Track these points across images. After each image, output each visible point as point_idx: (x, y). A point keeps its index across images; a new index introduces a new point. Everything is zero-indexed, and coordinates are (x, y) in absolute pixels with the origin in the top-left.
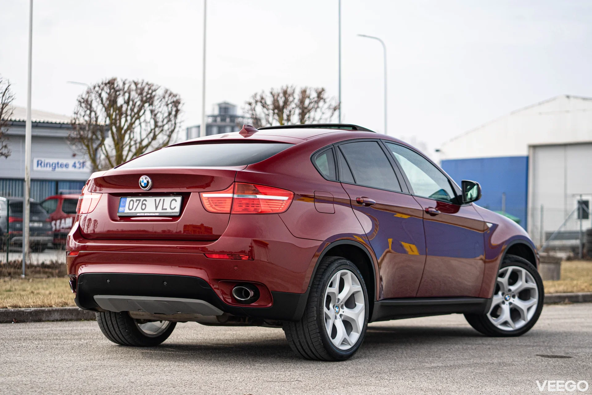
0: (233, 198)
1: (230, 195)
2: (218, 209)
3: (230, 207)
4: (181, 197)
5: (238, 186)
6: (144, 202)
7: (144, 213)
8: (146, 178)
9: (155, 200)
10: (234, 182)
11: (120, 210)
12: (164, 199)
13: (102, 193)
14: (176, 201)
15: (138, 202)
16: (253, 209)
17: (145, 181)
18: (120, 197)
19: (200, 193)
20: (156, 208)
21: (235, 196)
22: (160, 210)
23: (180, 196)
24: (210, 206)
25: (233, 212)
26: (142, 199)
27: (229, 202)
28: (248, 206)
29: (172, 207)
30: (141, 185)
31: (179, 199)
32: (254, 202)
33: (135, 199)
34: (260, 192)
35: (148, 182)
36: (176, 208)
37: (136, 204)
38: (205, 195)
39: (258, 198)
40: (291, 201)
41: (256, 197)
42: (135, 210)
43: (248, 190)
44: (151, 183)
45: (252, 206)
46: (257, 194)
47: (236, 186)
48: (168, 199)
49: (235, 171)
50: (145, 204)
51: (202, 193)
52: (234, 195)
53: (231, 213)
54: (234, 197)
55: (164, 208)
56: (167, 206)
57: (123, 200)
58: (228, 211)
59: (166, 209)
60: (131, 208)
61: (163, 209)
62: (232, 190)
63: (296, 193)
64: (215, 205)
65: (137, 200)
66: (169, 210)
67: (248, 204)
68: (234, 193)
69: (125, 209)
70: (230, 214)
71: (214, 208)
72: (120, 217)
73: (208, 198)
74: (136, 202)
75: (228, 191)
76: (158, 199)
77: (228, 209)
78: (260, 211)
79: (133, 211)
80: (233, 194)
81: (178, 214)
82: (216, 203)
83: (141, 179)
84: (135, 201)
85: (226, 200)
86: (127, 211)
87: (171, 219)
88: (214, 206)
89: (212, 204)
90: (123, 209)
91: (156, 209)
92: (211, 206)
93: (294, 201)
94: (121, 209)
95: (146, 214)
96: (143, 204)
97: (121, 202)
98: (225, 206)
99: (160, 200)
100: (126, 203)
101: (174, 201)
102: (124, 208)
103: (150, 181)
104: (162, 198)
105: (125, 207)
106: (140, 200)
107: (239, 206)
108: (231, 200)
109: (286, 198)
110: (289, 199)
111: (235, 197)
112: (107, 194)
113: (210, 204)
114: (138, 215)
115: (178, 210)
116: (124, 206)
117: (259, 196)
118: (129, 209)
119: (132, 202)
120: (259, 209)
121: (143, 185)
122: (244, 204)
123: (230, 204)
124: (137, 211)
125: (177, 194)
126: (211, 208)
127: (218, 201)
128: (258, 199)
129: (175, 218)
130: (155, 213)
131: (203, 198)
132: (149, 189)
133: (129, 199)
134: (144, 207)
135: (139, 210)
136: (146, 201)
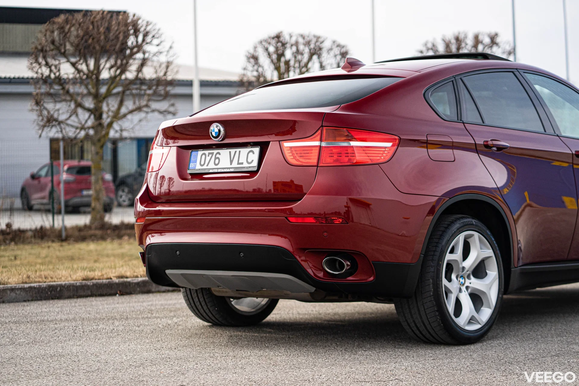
0: (320, 146)
1: (317, 143)
2: (304, 161)
3: (316, 157)
4: (260, 147)
5: (326, 132)
6: (218, 156)
7: (218, 169)
8: (217, 126)
9: (230, 152)
10: (322, 126)
11: (190, 166)
12: (240, 152)
13: (171, 147)
14: (253, 153)
15: (210, 155)
16: (346, 159)
17: (216, 130)
18: (191, 151)
19: (280, 142)
20: (231, 162)
21: (324, 144)
22: (235, 164)
23: (258, 147)
24: (292, 157)
25: (320, 165)
26: (215, 152)
27: (316, 152)
28: (340, 156)
29: (249, 161)
30: (213, 136)
31: (257, 150)
32: (347, 150)
33: (207, 152)
34: (354, 138)
35: (219, 131)
36: (254, 161)
37: (208, 159)
38: (287, 144)
39: (352, 145)
40: (396, 147)
41: (350, 144)
42: (207, 166)
43: (341, 136)
44: (223, 131)
45: (346, 156)
46: (350, 140)
47: (325, 131)
48: (244, 151)
49: (324, 113)
50: (218, 158)
51: (283, 142)
52: (322, 143)
53: (319, 166)
54: (322, 145)
55: (240, 162)
56: (243, 159)
57: (194, 153)
58: (315, 163)
59: (242, 163)
60: (202, 163)
61: (238, 163)
62: (319, 137)
63: (402, 138)
64: (300, 156)
65: (209, 154)
66: (246, 165)
67: (340, 153)
68: (321, 140)
69: (196, 164)
70: (316, 167)
71: (297, 160)
72: (191, 174)
73: (291, 148)
74: (208, 156)
75: (314, 138)
76: (233, 151)
77: (314, 161)
78: (355, 161)
79: (205, 167)
80: (320, 142)
81: (255, 169)
82: (301, 153)
83: (212, 128)
85: (312, 150)
86: (198, 167)
87: (249, 175)
88: (298, 158)
89: (296, 155)
90: (194, 165)
91: (231, 164)
92: (295, 158)
93: (399, 148)
94: (192, 165)
95: (219, 171)
96: (216, 158)
97: (192, 157)
98: (312, 158)
99: (236, 152)
100: (197, 158)
101: (251, 153)
102: (195, 164)
103: (222, 129)
104: (238, 150)
106: (213, 153)
107: (330, 156)
108: (318, 148)
109: (389, 144)
110: (392, 146)
111: (324, 146)
112: (176, 147)
113: (293, 155)
114: (211, 171)
115: (255, 164)
116: (195, 162)
117: (353, 143)
118: (202, 165)
119: (204, 156)
120: (354, 159)
121: (214, 135)
122: (336, 153)
123: (317, 154)
124: (209, 167)
125: (255, 144)
126: (294, 160)
127: (304, 150)
128: (352, 147)
129: (253, 174)
130: (229, 168)
131: (284, 148)
132: (221, 139)
133: (200, 153)
134: (217, 161)
135: (212, 165)
136: (220, 154)
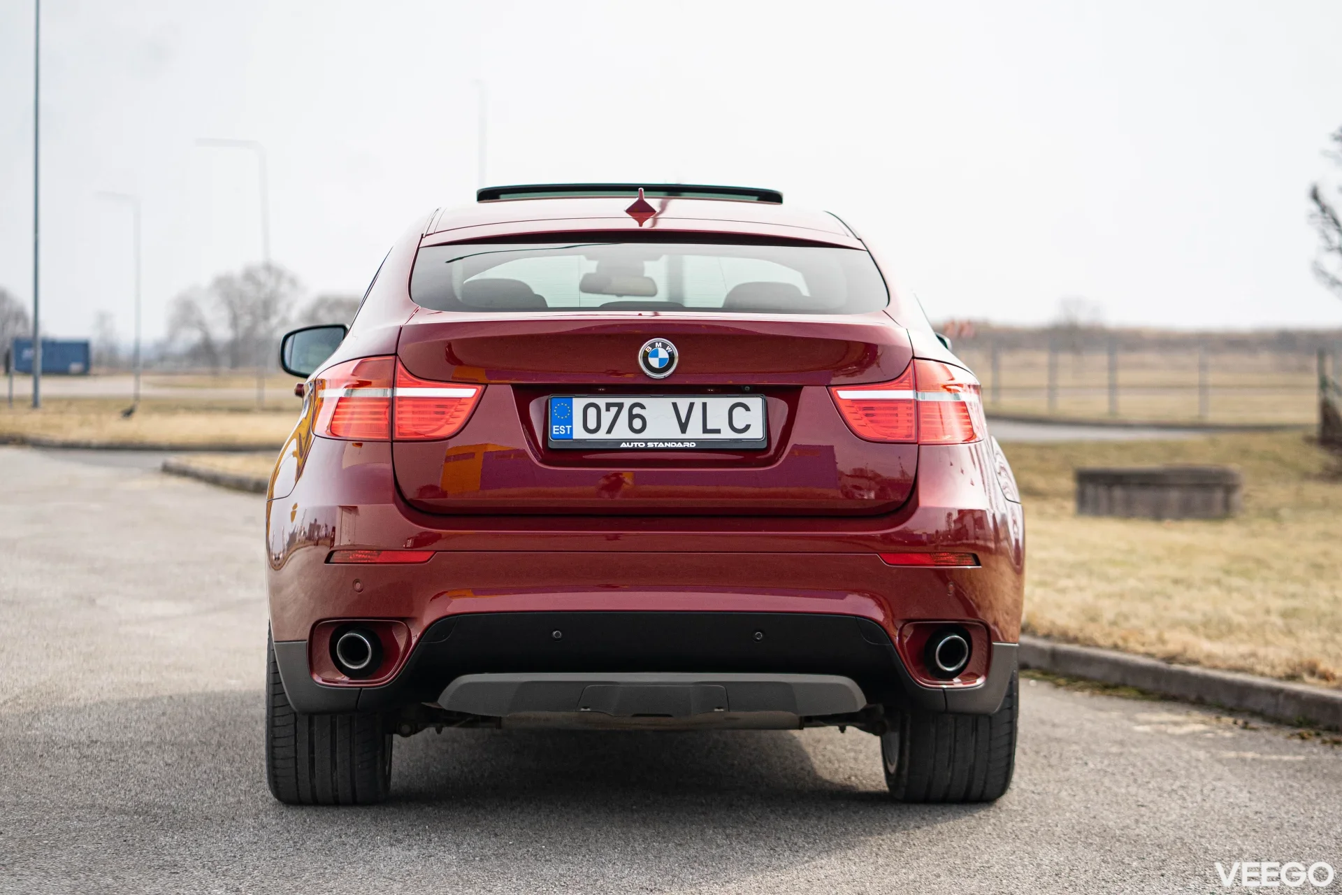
4: (763, 397)
6: (636, 411)
9: (675, 405)
12: (704, 405)
13: (485, 385)
14: (747, 409)
15: (614, 410)
19: (829, 388)
20: (683, 427)
22: (695, 433)
23: (758, 397)
26: (628, 402)
29: (738, 426)
31: (755, 403)
33: (598, 401)
36: (751, 427)
37: (607, 418)
38: (849, 396)
48: (719, 402)
50: (641, 417)
51: (835, 389)
55: (709, 427)
56: (718, 421)
57: (558, 404)
59: (718, 431)
60: (592, 424)
61: (705, 430)
65: (607, 406)
66: (728, 434)
69: (571, 429)
74: (608, 410)
79: (601, 435)
81: (761, 447)
84: (602, 408)
86: (579, 433)
87: (740, 458)
90: (566, 429)
91: (683, 430)
94: (558, 431)
95: (649, 445)
96: (632, 417)
97: (554, 410)
99: (692, 405)
100: (571, 413)
101: (740, 410)
102: (569, 427)
104: (698, 402)
105: (571, 423)
106: (620, 406)
114: (624, 445)
115: (756, 432)
116: (569, 421)
118: (590, 431)
124: (615, 435)
125: (747, 389)
130: (681, 440)
131: (841, 401)
133: (579, 401)
134: (637, 424)
135: (622, 432)
136: (643, 407)
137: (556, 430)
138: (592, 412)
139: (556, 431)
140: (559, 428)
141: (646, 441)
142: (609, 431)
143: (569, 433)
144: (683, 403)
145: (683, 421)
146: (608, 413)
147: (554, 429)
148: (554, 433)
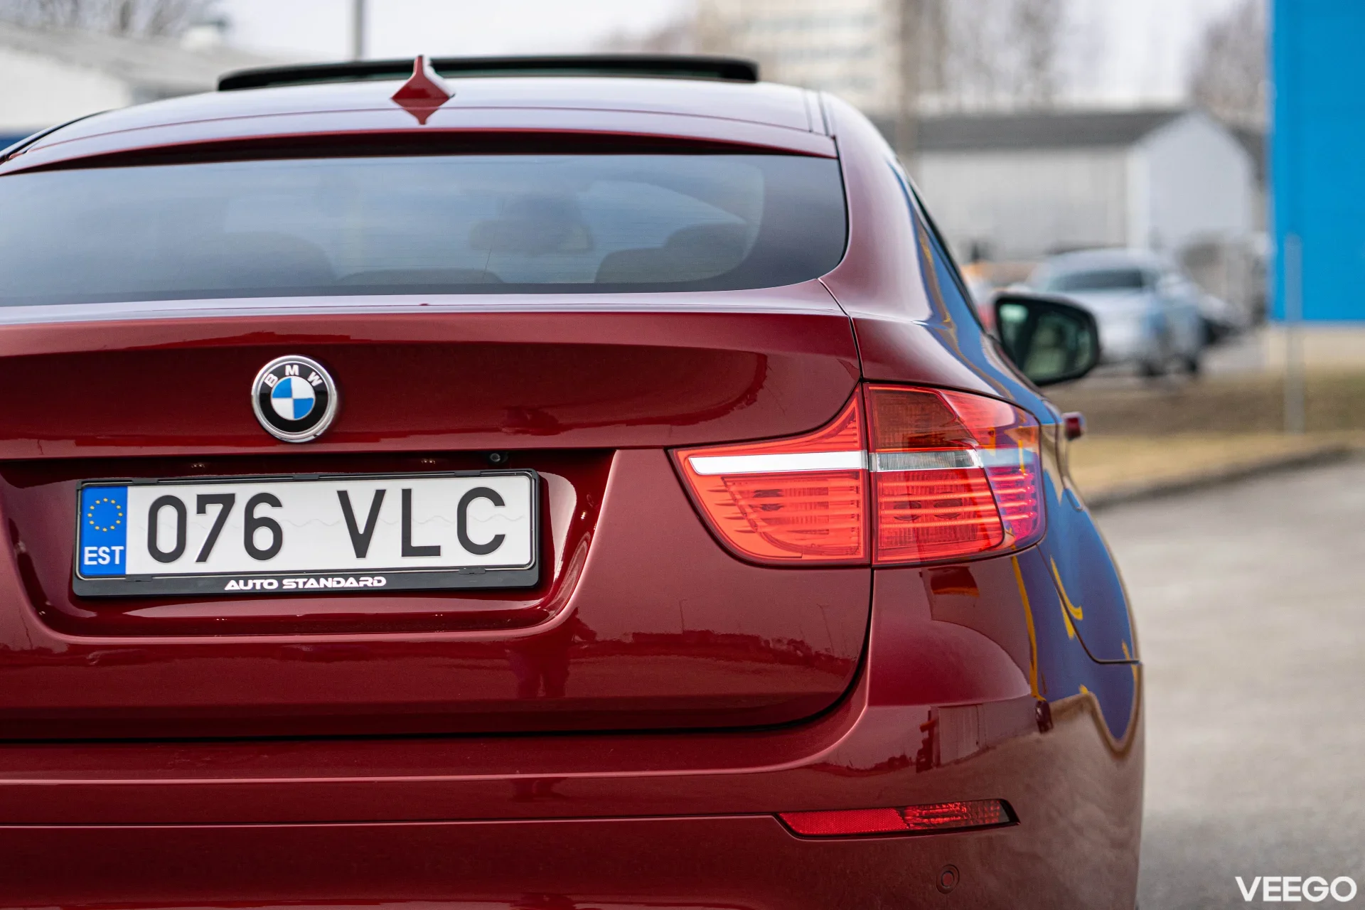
0: (867, 474)
1: (852, 460)
3: (860, 524)
4: (538, 475)
6: (262, 511)
7: (277, 575)
8: (304, 372)
9: (343, 496)
10: (862, 380)
11: (90, 562)
12: (407, 494)
14: (498, 501)
15: (214, 510)
17: (300, 390)
19: (672, 452)
20: (361, 544)
21: (881, 463)
22: (388, 555)
23: (529, 475)
25: (878, 558)
26: (243, 492)
27: (853, 500)
30: (275, 418)
31: (517, 489)
33: (186, 492)
35: (319, 392)
37: (199, 527)
38: (706, 465)
41: (964, 459)
42: (199, 559)
48: (436, 491)
50: (269, 523)
51: (686, 454)
52: (873, 456)
53: (875, 563)
54: (872, 469)
55: (417, 542)
56: (434, 530)
57: (97, 498)
58: (857, 551)
59: (436, 551)
60: (167, 543)
61: (410, 550)
62: (855, 428)
65: (203, 501)
68: (868, 446)
69: (123, 554)
70: (868, 570)
73: (728, 479)
74: (201, 510)
75: (836, 433)
76: (360, 488)
79: (182, 565)
80: (864, 452)
83: (268, 378)
84: (191, 506)
85: (823, 493)
86: (139, 562)
90: (112, 554)
91: (360, 552)
92: (754, 527)
94: (97, 556)
95: (288, 584)
96: (251, 525)
98: (833, 526)
99: (380, 495)
100: (124, 519)
101: (479, 507)
102: (117, 549)
104: (394, 488)
105: (122, 542)
106: (228, 501)
108: (856, 486)
111: (881, 469)
113: (742, 513)
116: (119, 537)
118: (160, 557)
119: (168, 514)
121: (285, 413)
123: (860, 510)
124: (213, 564)
125: (511, 462)
126: (756, 536)
130: (354, 573)
131: (694, 480)
132: (320, 434)
133: (144, 494)
134: (263, 539)
136: (275, 502)
137: (93, 556)
138: (168, 516)
139: (91, 559)
140: (96, 552)
141: (280, 576)
142: (203, 557)
143: (117, 562)
144: (361, 491)
145: (361, 530)
146: (201, 516)
147: (87, 555)
148: (87, 562)
